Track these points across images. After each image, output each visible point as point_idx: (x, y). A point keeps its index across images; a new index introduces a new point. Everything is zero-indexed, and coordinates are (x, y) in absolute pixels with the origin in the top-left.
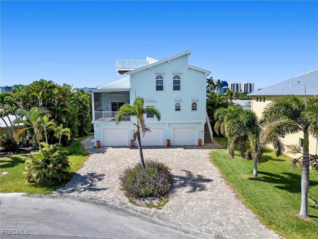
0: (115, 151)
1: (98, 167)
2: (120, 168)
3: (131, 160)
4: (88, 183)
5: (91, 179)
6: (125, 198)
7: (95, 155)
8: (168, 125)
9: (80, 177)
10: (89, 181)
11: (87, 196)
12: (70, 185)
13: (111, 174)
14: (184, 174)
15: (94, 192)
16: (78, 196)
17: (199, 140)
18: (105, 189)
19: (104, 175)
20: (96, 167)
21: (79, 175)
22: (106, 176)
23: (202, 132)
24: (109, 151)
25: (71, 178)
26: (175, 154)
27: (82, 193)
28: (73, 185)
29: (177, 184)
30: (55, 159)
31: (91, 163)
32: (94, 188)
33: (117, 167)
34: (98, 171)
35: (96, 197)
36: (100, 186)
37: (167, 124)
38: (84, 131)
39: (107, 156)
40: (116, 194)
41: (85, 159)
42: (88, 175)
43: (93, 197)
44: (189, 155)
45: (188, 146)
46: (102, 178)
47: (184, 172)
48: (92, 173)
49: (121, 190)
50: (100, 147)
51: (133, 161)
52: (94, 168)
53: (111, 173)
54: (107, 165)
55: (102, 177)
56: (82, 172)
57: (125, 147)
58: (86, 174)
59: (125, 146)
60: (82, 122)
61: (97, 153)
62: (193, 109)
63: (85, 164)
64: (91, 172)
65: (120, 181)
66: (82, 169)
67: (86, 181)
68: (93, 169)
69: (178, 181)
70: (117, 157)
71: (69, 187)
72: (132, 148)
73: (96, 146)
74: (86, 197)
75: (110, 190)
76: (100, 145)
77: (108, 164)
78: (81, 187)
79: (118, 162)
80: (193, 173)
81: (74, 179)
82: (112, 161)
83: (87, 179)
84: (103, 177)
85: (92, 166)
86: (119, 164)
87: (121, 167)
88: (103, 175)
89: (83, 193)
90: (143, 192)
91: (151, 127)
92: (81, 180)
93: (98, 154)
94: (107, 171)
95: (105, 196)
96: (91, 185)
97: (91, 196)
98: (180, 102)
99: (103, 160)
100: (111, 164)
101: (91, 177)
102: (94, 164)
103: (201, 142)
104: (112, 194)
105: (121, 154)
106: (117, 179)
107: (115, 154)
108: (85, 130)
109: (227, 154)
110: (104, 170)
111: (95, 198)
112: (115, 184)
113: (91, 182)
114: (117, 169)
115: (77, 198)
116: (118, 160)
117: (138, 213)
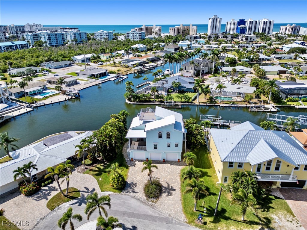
0: (140, 164)
1: (134, 177)
6: (145, 197)
7: (131, 168)
10: (132, 187)
11: (133, 195)
16: (130, 195)
19: (137, 183)
21: (128, 183)
23: (180, 156)
24: (137, 164)
26: (166, 169)
28: (127, 189)
32: (134, 192)
35: (136, 196)
36: (136, 190)
37: (164, 152)
39: (137, 168)
40: (142, 195)
41: (128, 171)
44: (172, 170)
45: (173, 161)
46: (136, 186)
47: (167, 184)
48: (132, 182)
49: (144, 193)
50: (133, 161)
59: (144, 160)
62: (176, 147)
63: (128, 175)
66: (128, 178)
68: (132, 179)
69: (164, 189)
75: (140, 193)
78: (130, 190)
79: (142, 174)
80: (170, 185)
87: (143, 178)
91: (156, 153)
92: (129, 186)
98: (170, 143)
99: (135, 172)
100: (139, 175)
102: (132, 175)
107: (140, 167)
110: (136, 180)
112: (142, 189)
117: (149, 205)
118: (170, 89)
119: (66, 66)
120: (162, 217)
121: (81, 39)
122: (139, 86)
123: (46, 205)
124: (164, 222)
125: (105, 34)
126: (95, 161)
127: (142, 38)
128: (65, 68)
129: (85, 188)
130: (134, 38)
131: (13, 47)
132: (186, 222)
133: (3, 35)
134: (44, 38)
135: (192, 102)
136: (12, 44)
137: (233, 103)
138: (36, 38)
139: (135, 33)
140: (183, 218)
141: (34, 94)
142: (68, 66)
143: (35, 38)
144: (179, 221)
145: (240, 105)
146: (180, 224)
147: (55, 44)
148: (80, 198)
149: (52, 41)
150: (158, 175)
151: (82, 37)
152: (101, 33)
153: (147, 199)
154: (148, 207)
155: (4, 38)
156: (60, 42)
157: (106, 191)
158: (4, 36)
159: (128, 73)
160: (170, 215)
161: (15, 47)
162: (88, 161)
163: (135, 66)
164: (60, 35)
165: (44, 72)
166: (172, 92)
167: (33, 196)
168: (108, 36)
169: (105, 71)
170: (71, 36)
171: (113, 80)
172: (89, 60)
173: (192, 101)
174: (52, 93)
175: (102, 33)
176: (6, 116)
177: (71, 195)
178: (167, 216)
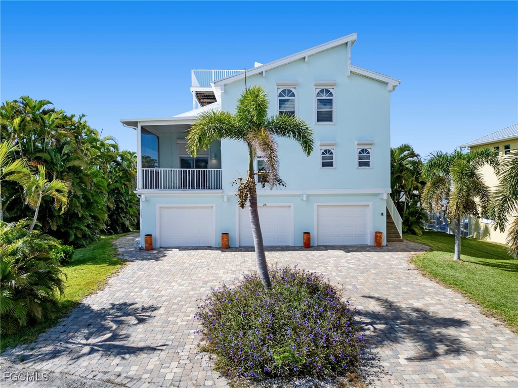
0: (185, 255)
1: (142, 288)
2: (198, 292)
3: (226, 273)
4: (109, 329)
5: (118, 319)
6: (217, 381)
7: (139, 265)
8: (305, 199)
9: (88, 314)
10: (111, 324)
11: (94, 373)
12: (54, 337)
13: (175, 307)
14: (375, 307)
15: (117, 360)
16: (66, 371)
17: (376, 232)
18: (154, 349)
19: (156, 309)
20: (137, 290)
21: (88, 308)
22: (161, 311)
23: (382, 214)
24: (172, 255)
25: (61, 317)
26: (329, 261)
27: (81, 360)
28: (62, 337)
29: (368, 333)
30: (12, 259)
31: (126, 280)
32: (122, 347)
33: (190, 288)
34: (141, 299)
35: (123, 375)
36: (140, 341)
37: (305, 196)
38: (122, 221)
39: (167, 264)
40: (189, 366)
41: (114, 271)
42: (112, 308)
43: (113, 378)
44: (364, 263)
45: (352, 246)
46: (149, 316)
47: (373, 302)
48: (125, 304)
49: (205, 350)
50: (153, 249)
51: (229, 275)
52: (133, 292)
53: (174, 304)
54: (164, 284)
55: (148, 314)
56: (97, 302)
57: (210, 248)
58: (107, 306)
59: (208, 247)
60: (117, 202)
61: (142, 260)
62: (361, 164)
63: (109, 282)
64: (121, 302)
65: (199, 324)
66: (100, 293)
67: (103, 326)
68: (127, 295)
69: (367, 324)
70: (192, 267)
71: (47, 342)
72: (225, 250)
73: (144, 246)
74: (90, 376)
75: (171, 351)
76: (154, 244)
77: (169, 282)
78: (84, 342)
79: (194, 277)
80: (398, 304)
81: (69, 320)
82: (178, 276)
83: (106, 319)
84: (153, 314)
85: (126, 286)
86: (197, 282)
87: (202, 289)
88: (153, 308)
89: (84, 362)
90: (278, 360)
91: (268, 205)
92: (90, 321)
93: (145, 262)
94: (164, 299)
95: (151, 371)
96: (115, 337)
97: (105, 373)
98: (332, 147)
99: (155, 273)
100: (176, 281)
101: (119, 314)
102: (134, 282)
103: (381, 237)
104: (174, 364)
105: (199, 261)
106: (190, 318)
107: (185, 260)
108: (125, 220)
109: (454, 262)
110: (156, 295)
111: (118, 380)
112: (187, 332)
113: (114, 326)
114: (191, 293)
115: (61, 379)
116: (193, 273)
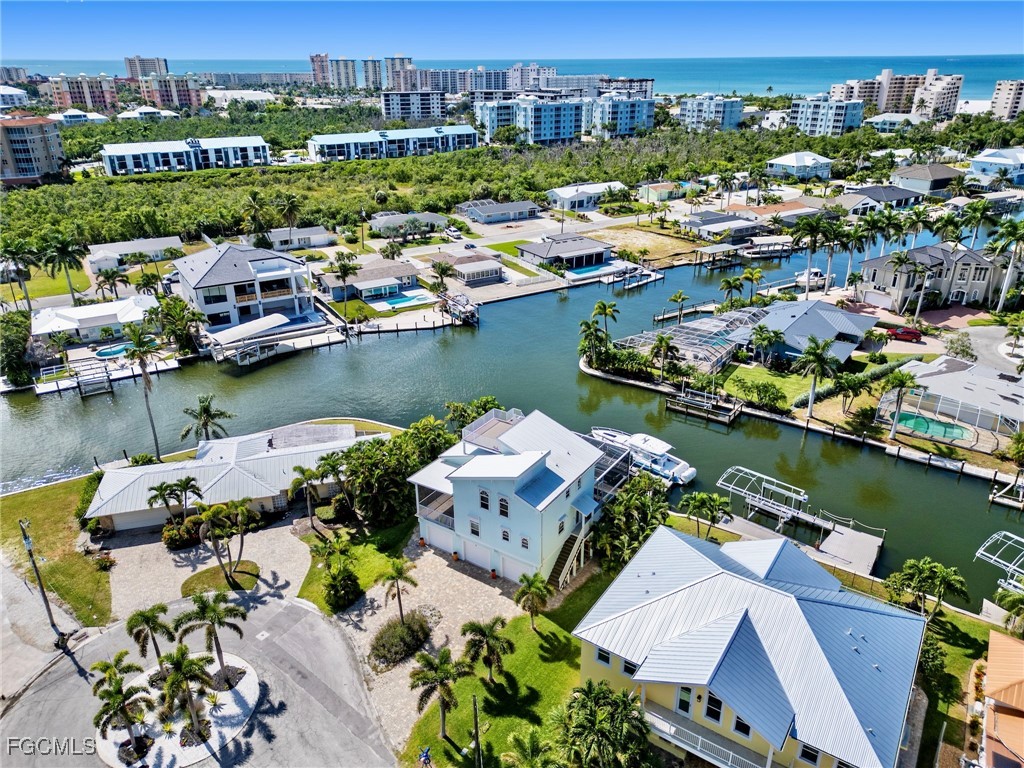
0: (431, 561)
3: (426, 591)
24: (425, 558)
26: (479, 600)
50: (424, 546)
72: (453, 562)
76: (425, 542)
105: (430, 572)
107: (425, 568)
117: (362, 671)
118: (744, 349)
119: (521, 217)
120: (358, 714)
121: (632, 123)
122: (666, 316)
123: (183, 582)
124: (351, 726)
125: (713, 108)
126: (344, 516)
127: (848, 124)
128: (509, 224)
129: (274, 574)
130: (814, 123)
131: (437, 141)
132: (397, 753)
133: (439, 101)
134: (525, 116)
135: (787, 413)
136: (436, 135)
137: (950, 452)
138: (507, 117)
139: (822, 104)
140: (400, 739)
141: (376, 295)
142: (525, 219)
143: (503, 117)
144: (384, 742)
145: (969, 469)
146: (380, 749)
147: (548, 138)
148: (248, 592)
149: (543, 126)
150: (447, 608)
151: (636, 114)
152: (701, 104)
153: (369, 657)
154: (356, 675)
155: (440, 110)
156: (567, 131)
157: (308, 599)
158: (439, 105)
159: (676, 263)
160: (378, 719)
161: (443, 143)
162: (328, 512)
163: (719, 238)
164: (571, 109)
165: (449, 233)
166: (751, 358)
167: (178, 554)
168: (721, 115)
169: (600, 249)
170: (602, 112)
171: (609, 284)
172: (596, 202)
173: (792, 408)
174: (418, 299)
175: (706, 103)
176: (284, 345)
177: (239, 578)
178: (373, 717)
